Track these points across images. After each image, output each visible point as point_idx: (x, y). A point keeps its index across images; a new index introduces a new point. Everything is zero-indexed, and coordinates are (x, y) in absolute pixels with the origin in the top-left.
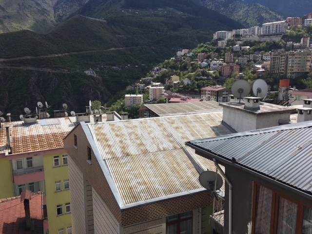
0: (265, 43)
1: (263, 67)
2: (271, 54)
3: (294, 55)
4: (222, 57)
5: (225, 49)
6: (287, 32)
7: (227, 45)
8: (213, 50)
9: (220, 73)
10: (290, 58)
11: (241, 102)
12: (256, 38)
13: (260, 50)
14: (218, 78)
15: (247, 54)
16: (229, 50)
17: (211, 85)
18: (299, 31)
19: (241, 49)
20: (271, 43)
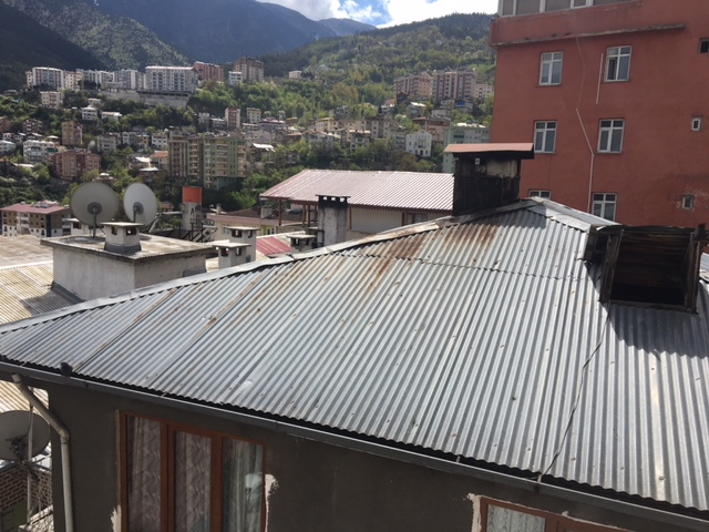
0: (154, 110)
1: (154, 163)
2: (168, 134)
3: (214, 141)
4: (55, 132)
5: (59, 113)
6: (198, 92)
7: (65, 105)
8: (27, 110)
9: (51, 170)
10: (207, 147)
11: (97, 235)
12: (134, 97)
13: (144, 123)
14: (48, 182)
15: (115, 130)
16: (70, 116)
17: (29, 198)
18: (220, 94)
19: (99, 116)
20: (167, 111)
